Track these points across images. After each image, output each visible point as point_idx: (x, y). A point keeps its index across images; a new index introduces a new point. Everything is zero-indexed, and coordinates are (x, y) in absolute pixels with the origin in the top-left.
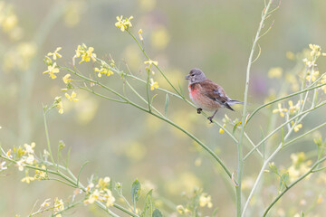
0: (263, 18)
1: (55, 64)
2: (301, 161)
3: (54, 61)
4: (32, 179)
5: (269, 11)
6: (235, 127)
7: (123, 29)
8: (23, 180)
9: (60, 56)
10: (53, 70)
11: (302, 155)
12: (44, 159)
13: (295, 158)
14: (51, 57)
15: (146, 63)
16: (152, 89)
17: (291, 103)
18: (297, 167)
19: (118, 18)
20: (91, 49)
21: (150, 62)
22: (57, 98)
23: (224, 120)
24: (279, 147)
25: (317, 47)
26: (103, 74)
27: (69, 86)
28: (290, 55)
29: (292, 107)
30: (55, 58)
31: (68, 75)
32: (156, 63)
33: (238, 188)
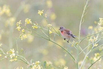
0: (84, 9)
1: (19, 26)
2: (98, 56)
3: (19, 25)
4: (13, 60)
5: (86, 7)
6: (76, 45)
7: (41, 15)
8: (10, 61)
9: (21, 23)
10: (19, 28)
11: (98, 54)
12: (17, 54)
13: (96, 55)
14: (18, 24)
15: (48, 25)
16: (50, 33)
17: (94, 37)
18: (97, 58)
19: (39, 11)
20: (30, 20)
21: (49, 25)
22: (20, 35)
23: (73, 42)
24: (90, 51)
25: (102, 19)
26: (35, 28)
27: (24, 33)
28: (95, 22)
29: (95, 39)
30: (19, 24)
31: (24, 29)
32: (51, 25)
33: (77, 64)
